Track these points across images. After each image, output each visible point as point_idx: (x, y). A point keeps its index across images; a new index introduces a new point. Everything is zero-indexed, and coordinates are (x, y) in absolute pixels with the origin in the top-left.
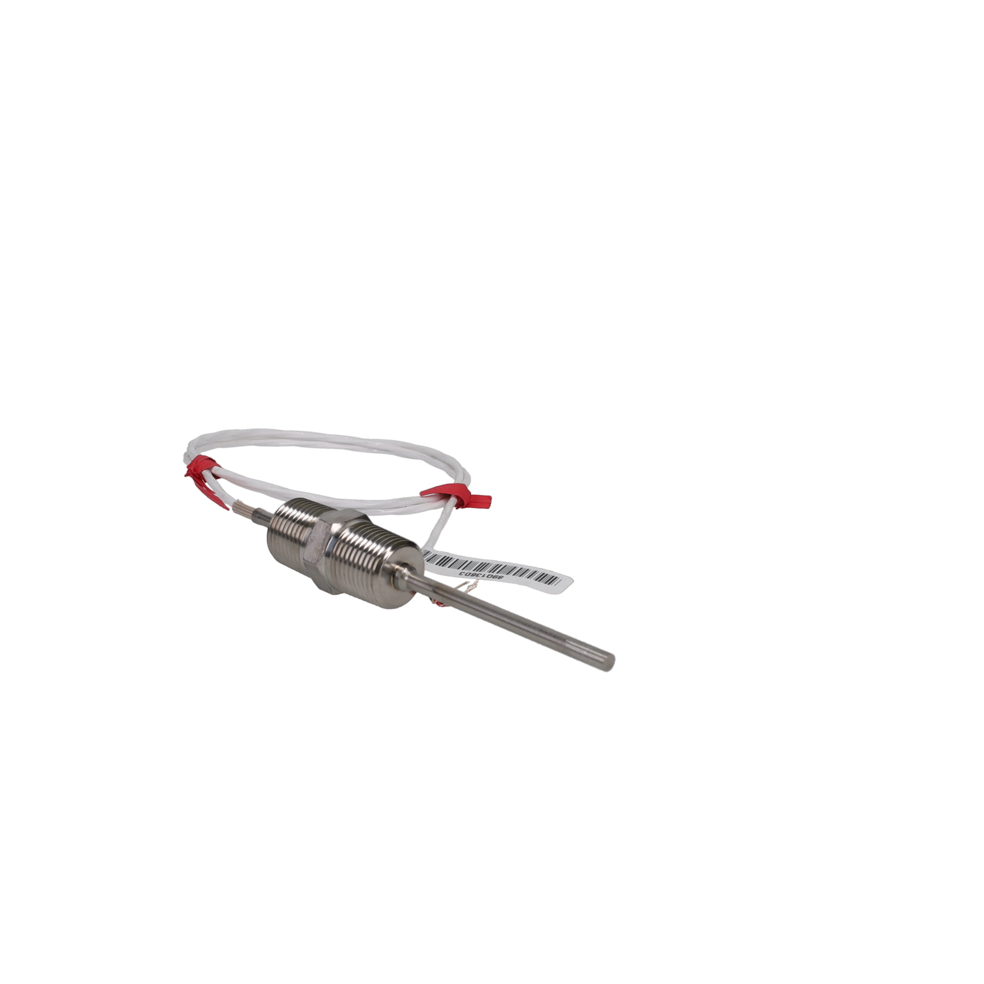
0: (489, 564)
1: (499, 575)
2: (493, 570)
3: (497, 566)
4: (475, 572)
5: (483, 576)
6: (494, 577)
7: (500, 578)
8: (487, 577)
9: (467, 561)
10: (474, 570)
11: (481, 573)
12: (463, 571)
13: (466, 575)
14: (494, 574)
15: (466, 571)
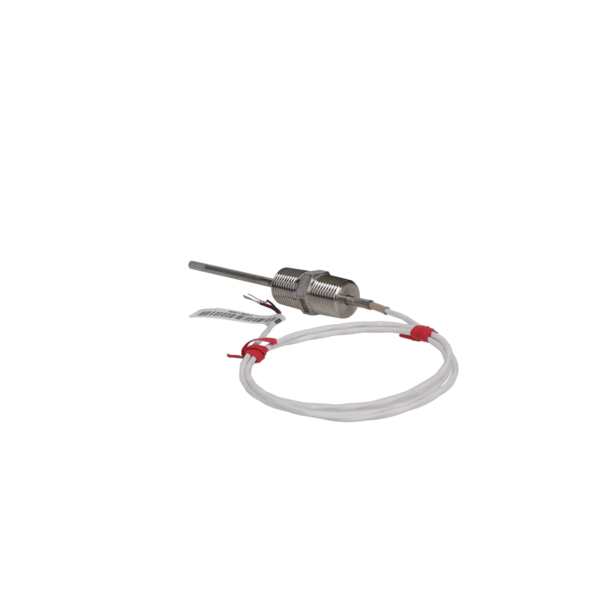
0: (236, 319)
1: (231, 313)
2: (233, 315)
3: (231, 317)
4: (244, 315)
5: (239, 313)
6: (234, 312)
7: (231, 312)
8: (237, 312)
9: (248, 321)
10: (244, 316)
11: (241, 315)
12: (250, 317)
13: (249, 315)
14: (233, 313)
15: (249, 316)
